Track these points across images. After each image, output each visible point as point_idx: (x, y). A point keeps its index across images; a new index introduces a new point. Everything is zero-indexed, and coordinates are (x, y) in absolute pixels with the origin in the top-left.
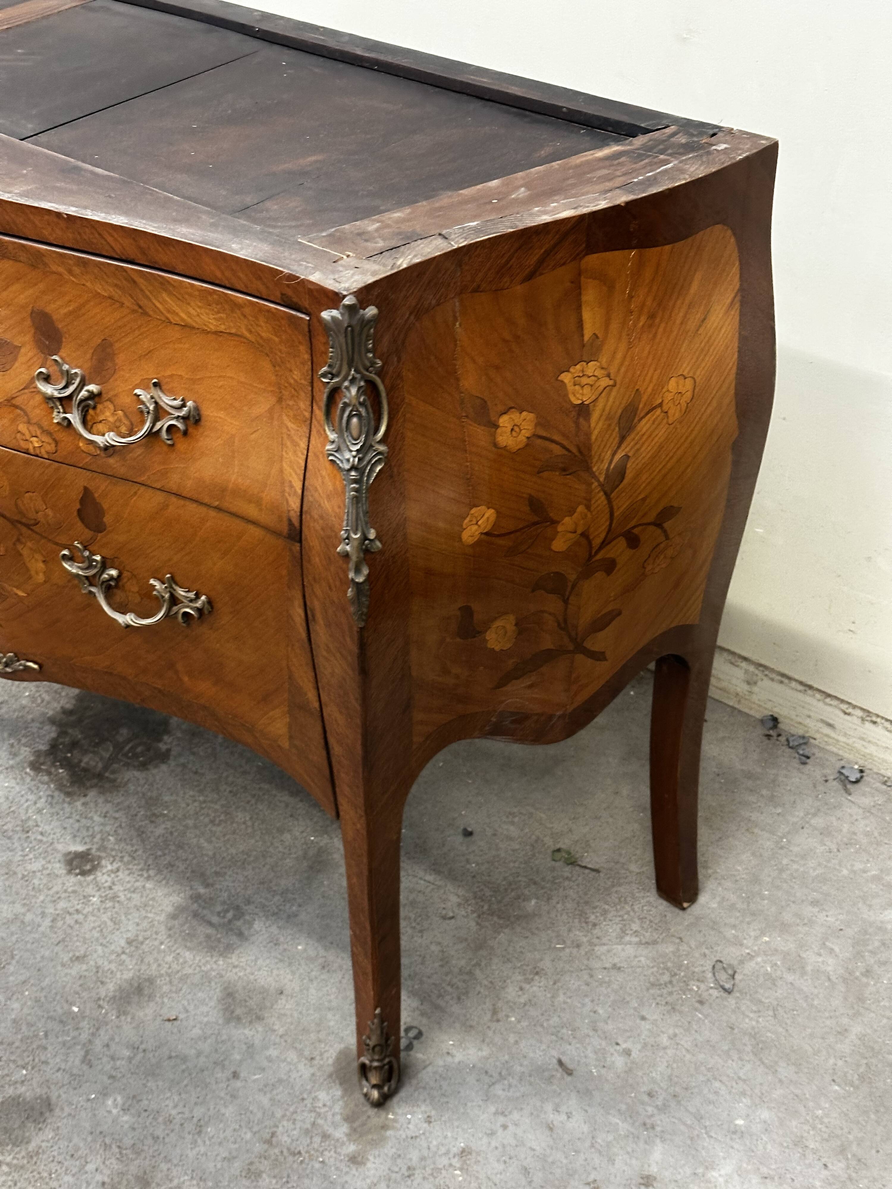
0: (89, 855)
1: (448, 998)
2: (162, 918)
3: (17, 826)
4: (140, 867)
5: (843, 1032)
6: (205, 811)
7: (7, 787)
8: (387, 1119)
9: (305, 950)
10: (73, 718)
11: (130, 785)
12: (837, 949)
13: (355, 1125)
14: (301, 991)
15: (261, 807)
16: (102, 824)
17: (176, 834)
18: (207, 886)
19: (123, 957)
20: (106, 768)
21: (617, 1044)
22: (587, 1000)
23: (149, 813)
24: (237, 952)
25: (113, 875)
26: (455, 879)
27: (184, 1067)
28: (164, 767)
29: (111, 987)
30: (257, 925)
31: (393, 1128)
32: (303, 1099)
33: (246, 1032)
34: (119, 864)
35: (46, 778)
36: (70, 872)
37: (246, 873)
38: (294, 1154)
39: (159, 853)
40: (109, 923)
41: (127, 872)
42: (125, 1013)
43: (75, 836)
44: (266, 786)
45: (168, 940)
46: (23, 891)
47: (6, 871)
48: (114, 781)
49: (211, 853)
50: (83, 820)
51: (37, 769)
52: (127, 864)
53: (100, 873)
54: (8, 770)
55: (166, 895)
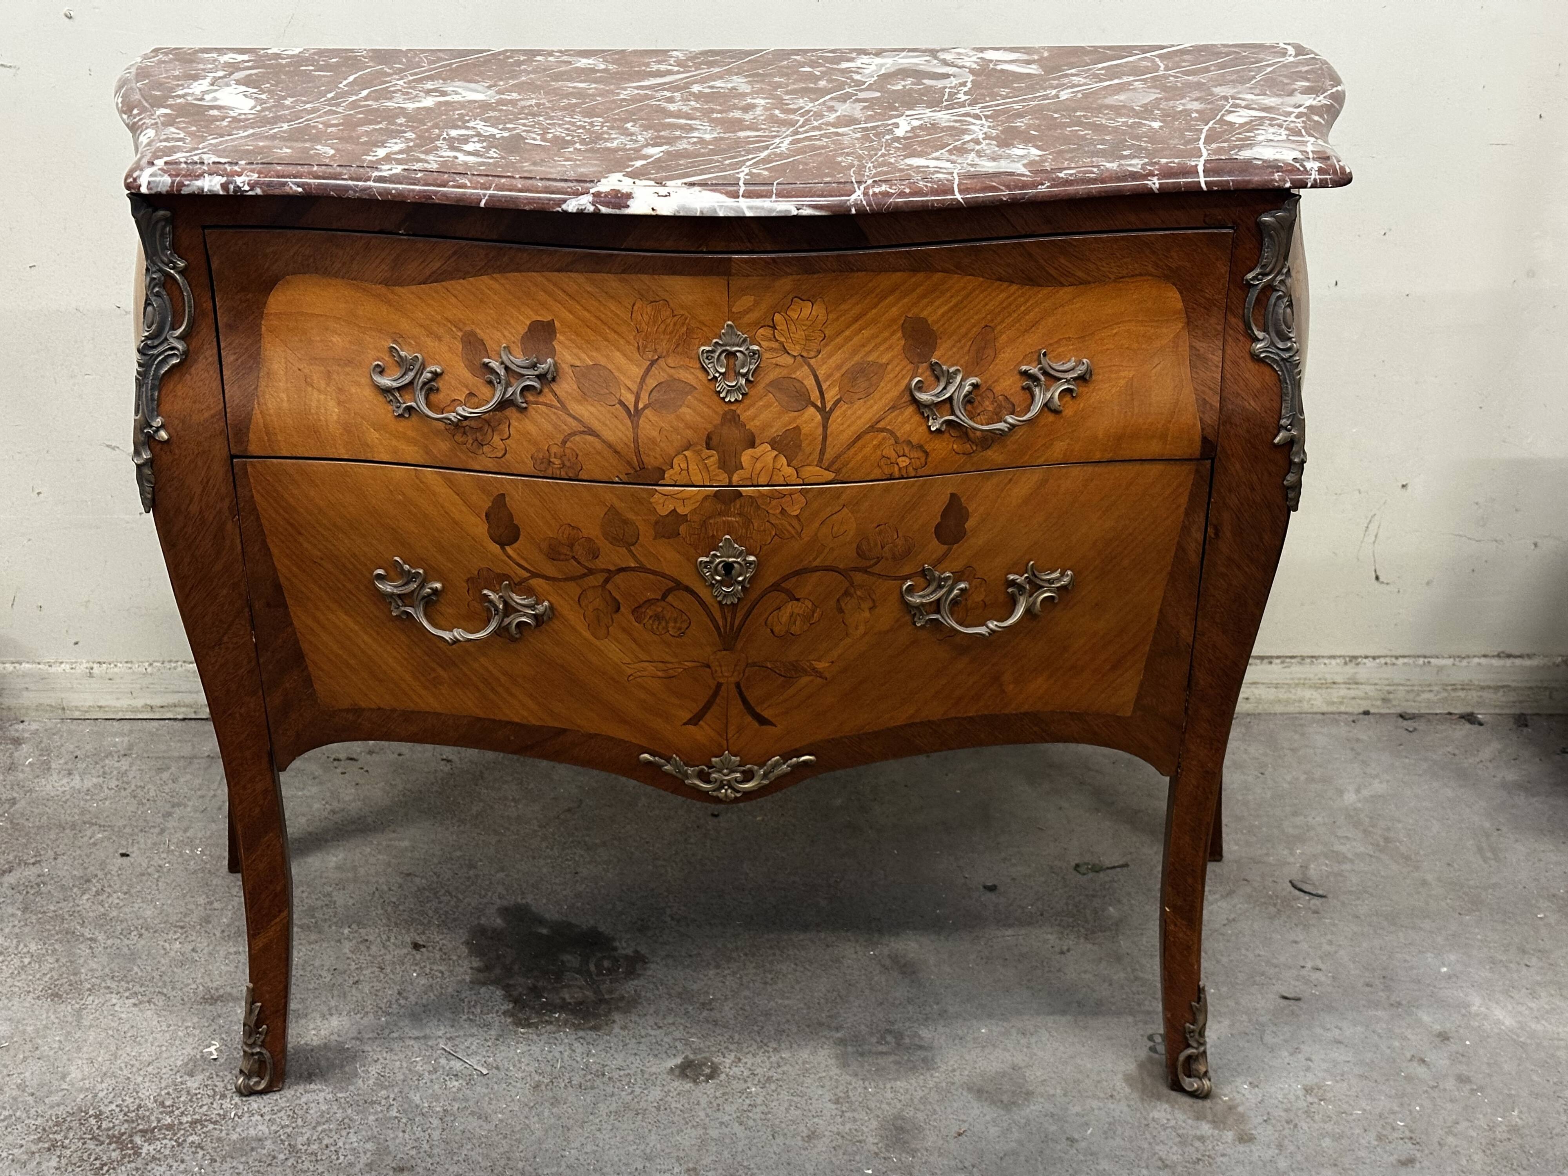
0: (692, 1062)
1: (1147, 1003)
2: (835, 1071)
3: (585, 1075)
4: (755, 1046)
5: (1424, 883)
6: (745, 980)
7: (523, 1053)
8: (1225, 1102)
9: (991, 1031)
10: (498, 971)
11: (643, 994)
12: (1350, 835)
13: (1210, 1117)
14: (1031, 1058)
15: (791, 952)
16: (666, 1034)
17: (748, 1008)
18: (837, 1029)
19: (848, 1115)
20: (597, 992)
21: (1303, 967)
22: (1243, 951)
23: (698, 1005)
24: (938, 1060)
25: (740, 1065)
26: (1030, 924)
27: (1022, 1158)
28: (652, 966)
29: (871, 1140)
30: (925, 1033)
31: (1238, 1105)
32: (1147, 1125)
33: (1032, 1107)
34: (733, 1054)
35: (550, 1027)
36: (696, 1083)
37: (856, 1004)
38: (1196, 1163)
39: (757, 1028)
40: (795, 1099)
41: (749, 1056)
42: (916, 1150)
43: (656, 1056)
44: (772, 936)
45: (867, 1083)
46: (676, 1119)
47: (630, 1114)
48: (622, 998)
49: (802, 1005)
50: (643, 1040)
51: (529, 1026)
52: (739, 1050)
53: (726, 1070)
54: (497, 1039)
55: (813, 1053)
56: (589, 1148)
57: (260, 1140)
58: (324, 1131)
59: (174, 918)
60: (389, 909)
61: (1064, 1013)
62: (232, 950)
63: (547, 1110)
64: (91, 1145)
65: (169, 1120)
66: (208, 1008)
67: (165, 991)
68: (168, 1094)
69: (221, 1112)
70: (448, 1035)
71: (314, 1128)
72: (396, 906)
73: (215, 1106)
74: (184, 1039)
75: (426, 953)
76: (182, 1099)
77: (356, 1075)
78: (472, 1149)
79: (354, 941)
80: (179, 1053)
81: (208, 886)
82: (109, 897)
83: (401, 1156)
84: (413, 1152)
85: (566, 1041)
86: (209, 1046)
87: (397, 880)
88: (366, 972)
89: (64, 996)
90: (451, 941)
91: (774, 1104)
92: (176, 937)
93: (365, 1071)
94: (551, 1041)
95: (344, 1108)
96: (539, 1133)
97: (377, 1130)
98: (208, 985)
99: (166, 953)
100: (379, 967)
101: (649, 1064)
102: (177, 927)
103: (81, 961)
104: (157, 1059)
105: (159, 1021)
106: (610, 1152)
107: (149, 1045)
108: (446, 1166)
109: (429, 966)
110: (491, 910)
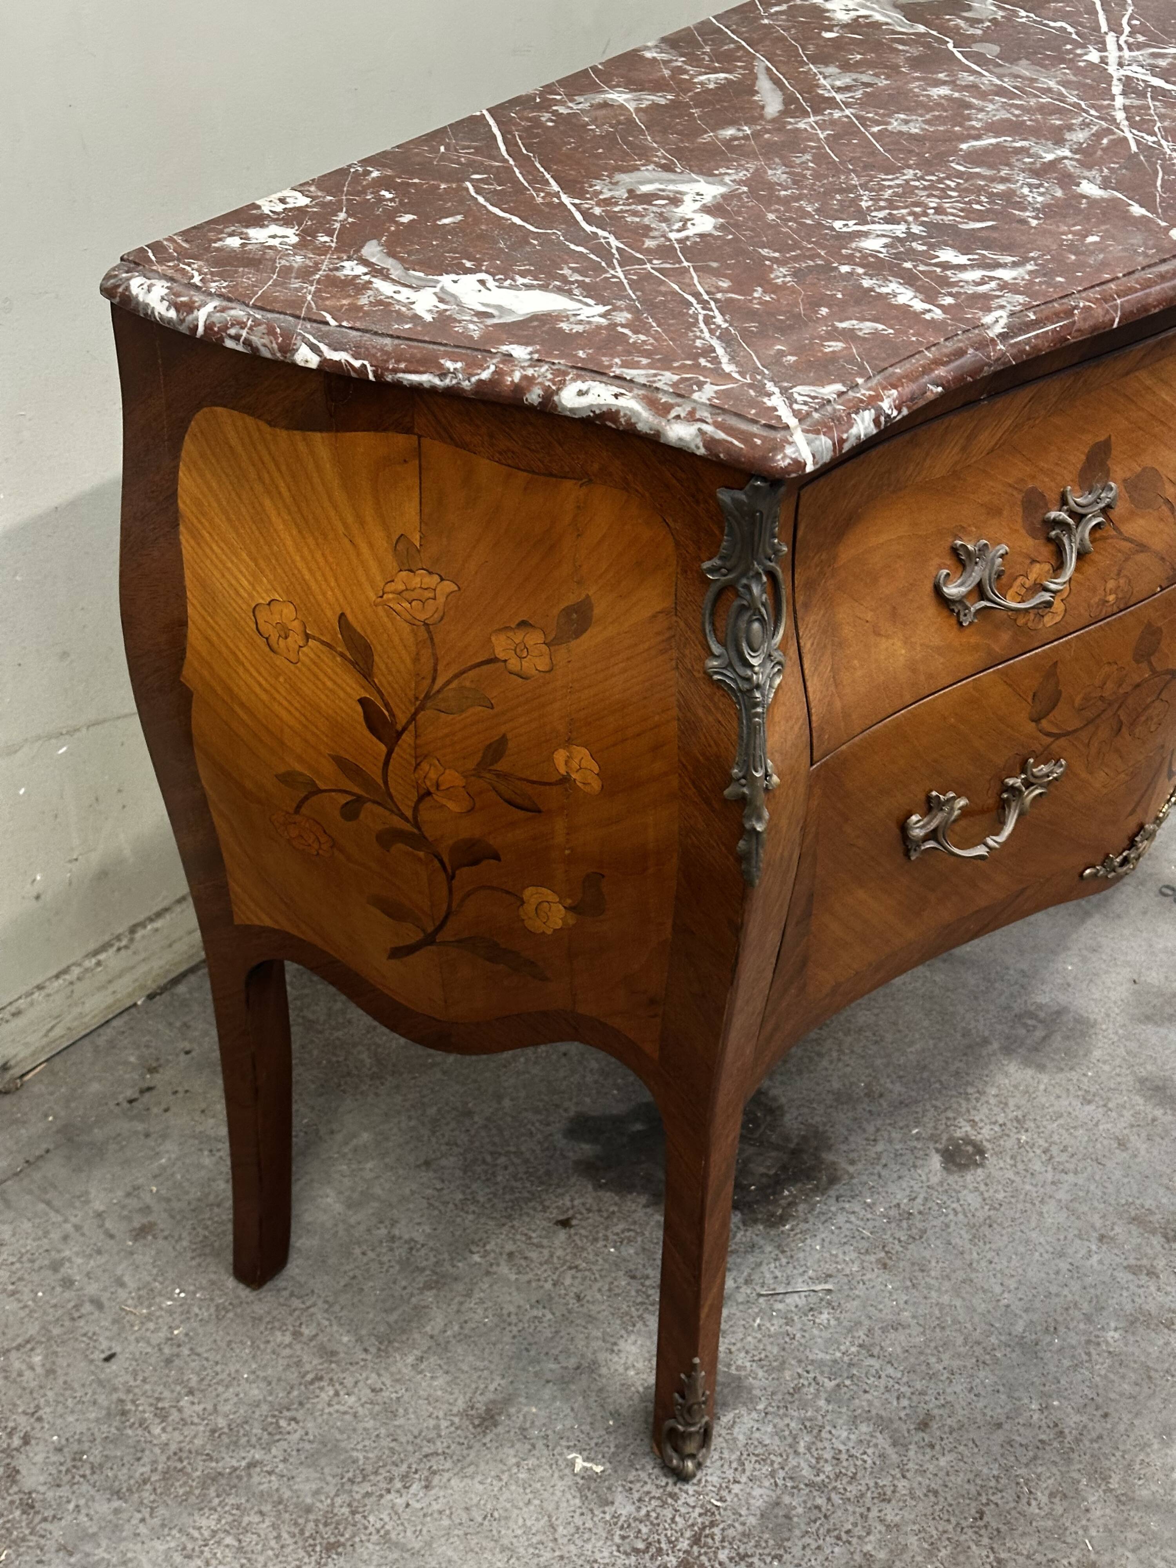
0: (947, 1150)
2: (1045, 1078)
3: (900, 1226)
4: (963, 1101)
6: (858, 1051)
7: (823, 1247)
9: (1072, 964)
11: (812, 1121)
14: (1131, 966)
16: (889, 1142)
17: (902, 1073)
18: (986, 1041)
19: (1110, 1105)
20: (777, 1148)
23: (866, 1100)
24: (1085, 1015)
25: (980, 1125)
28: (776, 1092)
29: (1159, 1112)
30: (1042, 999)
34: (961, 1120)
35: (802, 1207)
36: (982, 1165)
37: (962, 1011)
39: (938, 1085)
40: (1061, 1121)
41: (973, 1112)
43: (915, 1166)
45: (1078, 1070)
46: (1020, 1206)
47: (985, 1230)
48: (805, 1138)
49: (931, 1042)
50: (884, 1161)
51: (783, 1220)
52: (959, 1113)
53: (980, 1137)
54: (783, 1252)
55: (1007, 1075)
56: (1012, 1284)
57: (778, 1504)
58: (809, 1449)
59: (292, 1376)
60: (472, 1208)
62: (410, 1359)
63: (928, 1279)
65: (672, 1559)
66: (500, 1429)
67: (426, 1450)
68: (623, 1538)
69: (698, 1510)
70: (741, 1280)
71: (796, 1453)
72: (475, 1201)
73: (683, 1510)
74: (537, 1477)
75: (584, 1223)
76: (644, 1530)
77: (739, 1378)
78: (940, 1360)
79: (503, 1263)
80: (559, 1494)
81: (260, 1319)
82: (180, 1410)
83: (902, 1414)
84: (905, 1402)
85: (833, 1209)
86: (572, 1464)
87: (426, 1176)
88: (568, 1281)
89: (342, 1540)
90: (582, 1196)
91: (1056, 1138)
92: (331, 1393)
93: (738, 1368)
94: (823, 1218)
95: (786, 1415)
96: (958, 1303)
97: (844, 1410)
98: (455, 1410)
99: (355, 1415)
100: (570, 1268)
101: (924, 1178)
102: (312, 1382)
103: (287, 1494)
104: (550, 1516)
105: (481, 1483)
106: (1030, 1274)
107: (516, 1511)
108: (949, 1390)
109: (609, 1233)
110: (561, 1142)
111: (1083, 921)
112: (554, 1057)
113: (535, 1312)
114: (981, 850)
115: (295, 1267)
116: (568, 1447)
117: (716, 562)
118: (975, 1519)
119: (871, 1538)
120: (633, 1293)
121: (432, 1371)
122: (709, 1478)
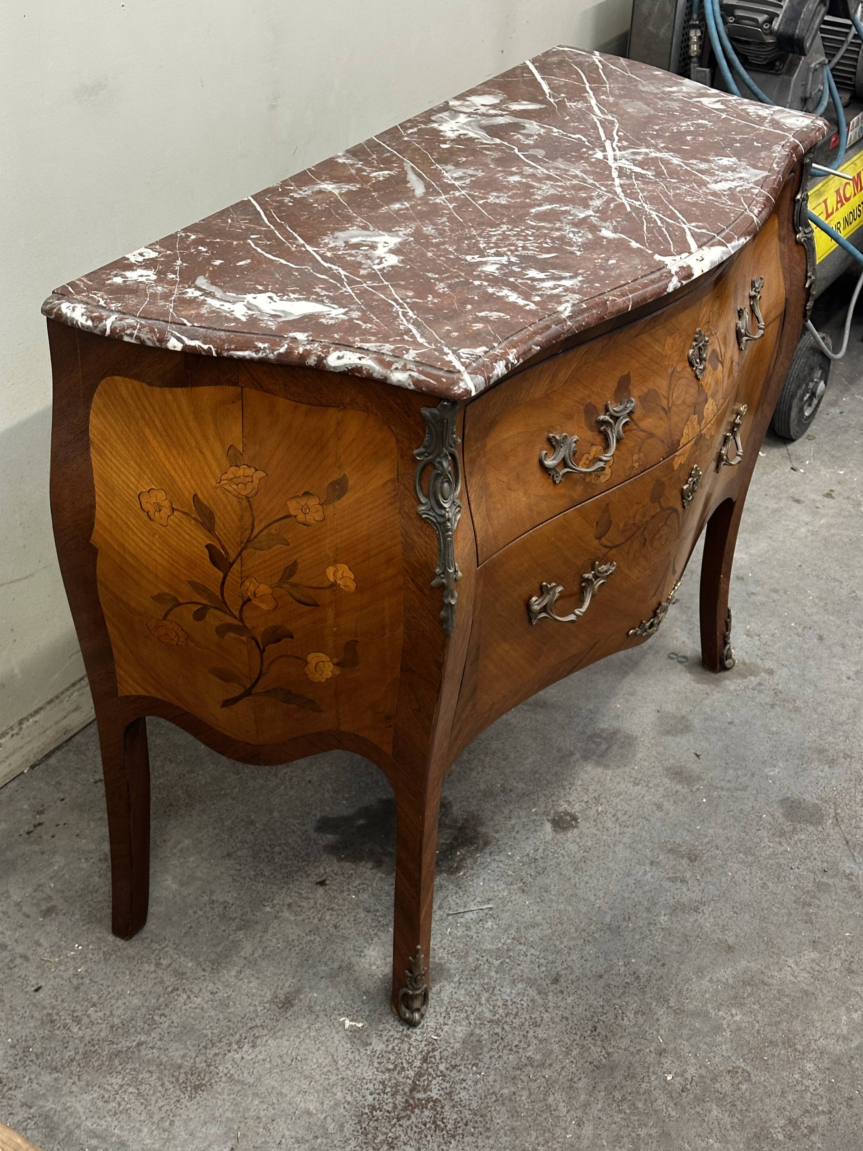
0: (554, 819)
2: (610, 772)
3: (530, 867)
4: (561, 790)
6: (494, 765)
7: (484, 883)
8: (738, 663)
9: (620, 703)
10: (386, 859)
11: (470, 810)
14: (655, 702)
16: (519, 818)
17: (522, 776)
18: (572, 754)
19: (650, 785)
20: (450, 827)
23: (502, 794)
24: (630, 733)
25: (573, 803)
29: (679, 787)
30: (603, 726)
32: (738, 694)
33: (695, 722)
34: (561, 801)
35: (469, 861)
36: (576, 827)
37: (556, 736)
38: (777, 696)
39: (545, 782)
40: (622, 797)
41: (568, 796)
42: (700, 777)
43: (536, 831)
45: (629, 766)
46: (602, 849)
47: (583, 865)
48: (467, 820)
49: (539, 756)
50: (516, 829)
51: (458, 869)
52: (560, 798)
53: (574, 810)
54: (460, 888)
55: (586, 772)
56: (601, 894)
57: (472, 1034)
58: (488, 1001)
59: (159, 989)
60: (262, 879)
61: (626, 673)
62: (233, 973)
63: (550, 896)
64: (405, 1123)
65: (411, 1073)
66: (295, 1008)
67: (250, 1025)
68: (380, 1063)
69: (424, 1043)
70: (436, 907)
71: (480, 1004)
72: (263, 875)
73: (414, 1044)
74: (322, 1033)
75: (334, 882)
76: (392, 1058)
77: (441, 964)
78: (561, 942)
79: (285, 910)
80: (337, 1042)
81: (133, 958)
82: (88, 1016)
83: (542, 975)
84: (543, 969)
85: (489, 860)
86: (343, 1024)
87: (229, 863)
88: (328, 918)
89: (204, 1082)
90: (330, 866)
91: (619, 807)
92: (185, 997)
93: (440, 959)
94: (483, 866)
95: (472, 983)
96: (570, 908)
97: (507, 976)
98: (266, 1000)
99: (202, 1009)
100: (328, 910)
101: (542, 837)
102: (172, 992)
103: (165, 1059)
104: (333, 1056)
105: (288, 1040)
106: (611, 887)
107: (311, 1055)
108: (569, 959)
109: (350, 887)
110: (314, 835)
111: (624, 677)
112: (303, 784)
113: (309, 938)
114: (572, 617)
115: (151, 925)
116: (340, 1015)
117: (422, 449)
118: (592, 1031)
119: (531, 1048)
120: (370, 921)
121: (247, 978)
122: (429, 1024)
